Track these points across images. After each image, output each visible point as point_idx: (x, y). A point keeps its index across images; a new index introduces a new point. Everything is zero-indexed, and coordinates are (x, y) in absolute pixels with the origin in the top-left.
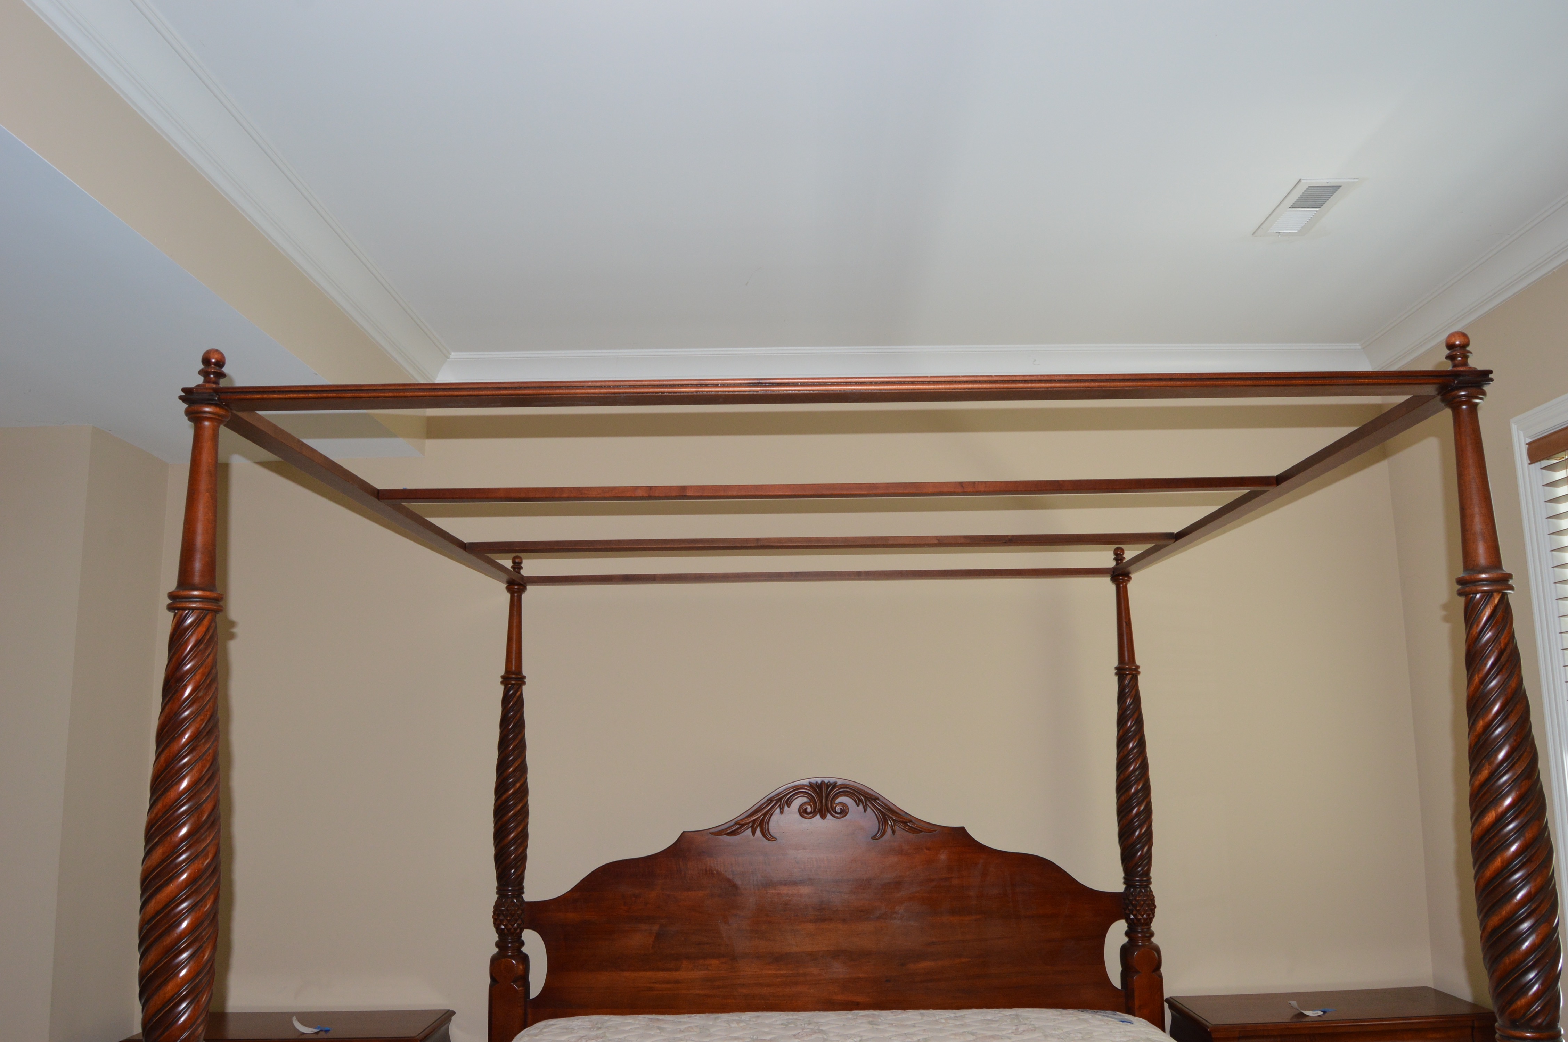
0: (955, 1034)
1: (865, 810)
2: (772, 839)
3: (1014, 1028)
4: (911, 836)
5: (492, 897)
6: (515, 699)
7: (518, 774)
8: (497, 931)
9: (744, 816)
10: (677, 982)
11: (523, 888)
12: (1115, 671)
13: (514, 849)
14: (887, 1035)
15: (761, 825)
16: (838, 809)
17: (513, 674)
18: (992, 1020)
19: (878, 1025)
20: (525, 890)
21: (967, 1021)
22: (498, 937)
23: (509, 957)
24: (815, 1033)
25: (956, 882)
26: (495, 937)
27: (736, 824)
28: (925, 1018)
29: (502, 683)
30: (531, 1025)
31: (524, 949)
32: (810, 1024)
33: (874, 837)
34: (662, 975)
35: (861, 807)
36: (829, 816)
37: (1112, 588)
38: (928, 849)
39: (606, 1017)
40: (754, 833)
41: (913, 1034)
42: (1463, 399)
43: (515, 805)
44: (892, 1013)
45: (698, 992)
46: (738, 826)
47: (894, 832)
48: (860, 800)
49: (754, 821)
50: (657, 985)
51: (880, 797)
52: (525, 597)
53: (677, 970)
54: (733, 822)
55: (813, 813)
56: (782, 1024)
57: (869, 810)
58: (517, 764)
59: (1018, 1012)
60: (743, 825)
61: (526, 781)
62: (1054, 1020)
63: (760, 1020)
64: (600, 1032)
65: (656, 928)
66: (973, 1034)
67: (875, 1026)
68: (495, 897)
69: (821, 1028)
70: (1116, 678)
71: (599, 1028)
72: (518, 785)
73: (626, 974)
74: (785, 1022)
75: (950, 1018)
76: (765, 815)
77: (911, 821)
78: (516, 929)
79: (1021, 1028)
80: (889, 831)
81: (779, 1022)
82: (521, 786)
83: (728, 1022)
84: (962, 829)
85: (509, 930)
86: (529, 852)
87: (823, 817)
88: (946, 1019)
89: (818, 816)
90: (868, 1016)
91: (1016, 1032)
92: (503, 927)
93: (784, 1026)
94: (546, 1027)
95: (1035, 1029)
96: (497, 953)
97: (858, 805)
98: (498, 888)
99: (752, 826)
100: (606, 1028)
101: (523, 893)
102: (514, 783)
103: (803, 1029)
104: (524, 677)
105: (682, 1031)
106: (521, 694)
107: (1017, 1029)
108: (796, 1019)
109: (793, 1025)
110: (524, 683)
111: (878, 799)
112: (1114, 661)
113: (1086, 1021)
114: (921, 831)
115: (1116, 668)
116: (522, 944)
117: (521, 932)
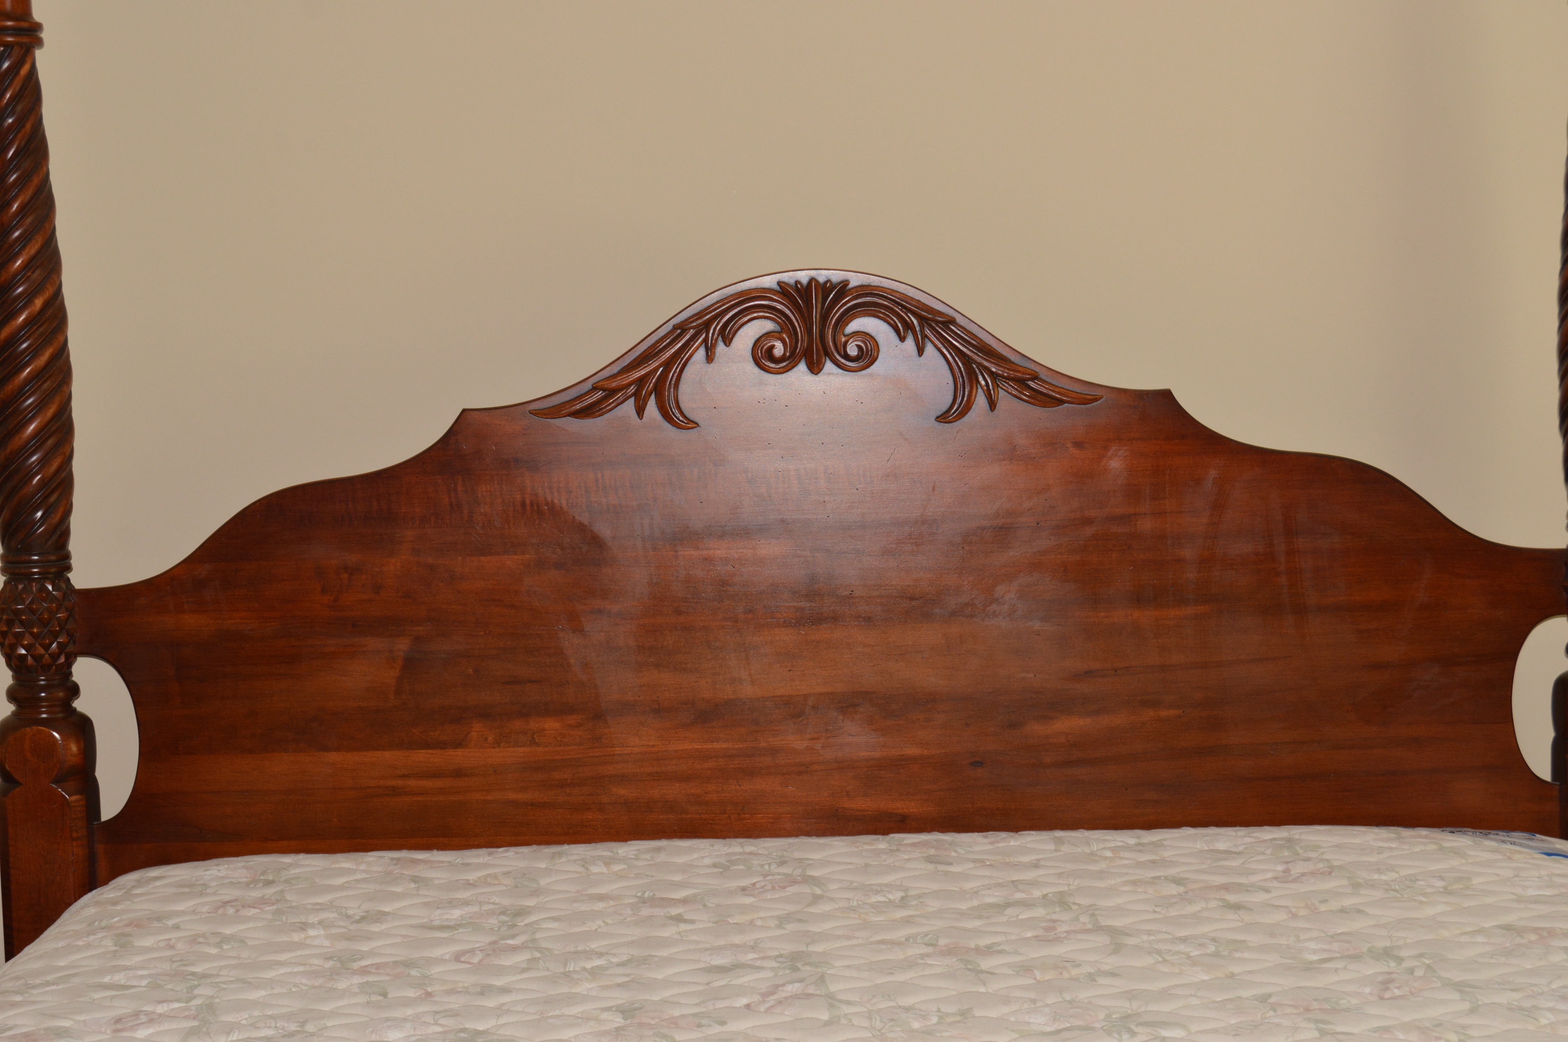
0: (1134, 883)
1: (920, 351)
2: (689, 424)
3: (1280, 868)
4: (1037, 412)
6: (17, 84)
7: (36, 275)
8: (9, 664)
9: (616, 369)
10: (459, 773)
11: (67, 556)
13: (39, 461)
14: (968, 886)
15: (658, 390)
16: (852, 351)
17: (9, 18)
18: (1228, 852)
19: (951, 864)
20: (74, 562)
21: (1166, 854)
22: (14, 677)
23: (44, 722)
24: (794, 882)
25: (1146, 525)
27: (595, 388)
28: (1065, 849)
30: (106, 882)
31: (79, 705)
32: (782, 863)
33: (944, 418)
34: (422, 757)
35: (910, 342)
36: (829, 366)
38: (1078, 445)
39: (288, 859)
40: (640, 411)
41: (1034, 883)
43: (35, 352)
44: (986, 837)
45: (512, 796)
46: (600, 394)
47: (992, 405)
48: (908, 326)
49: (642, 381)
50: (412, 783)
51: (960, 320)
53: (458, 745)
54: (588, 386)
55: (788, 362)
56: (715, 866)
57: (929, 349)
58: (32, 249)
59: (1292, 832)
60: (612, 392)
61: (58, 293)
62: (1380, 850)
63: (662, 857)
64: (270, 891)
65: (403, 645)
66: (1177, 881)
67: (941, 867)
69: (810, 873)
71: (269, 883)
72: (38, 303)
73: (333, 757)
74: (723, 860)
75: (1128, 848)
76: (668, 365)
77: (1035, 377)
78: (55, 657)
79: (1298, 869)
80: (981, 400)
81: (707, 861)
82: (46, 305)
83: (585, 863)
84: (1166, 396)
85: (37, 658)
86: (79, 467)
87: (815, 368)
88: (1113, 850)
89: (802, 367)
90: (925, 844)
91: (1285, 878)
92: (23, 652)
93: (721, 870)
94: (139, 883)
95: (1330, 871)
96: (14, 714)
97: (902, 339)
99: (636, 394)
100: (287, 881)
101: (69, 568)
102: (29, 297)
103: (765, 876)
104: (38, 27)
105: (469, 885)
106: (33, 70)
107: (1287, 871)
108: (751, 853)
109: (741, 867)
110: (39, 42)
111: (953, 321)
113: (1457, 852)
114: (1061, 402)
116: (74, 691)
117: (69, 664)
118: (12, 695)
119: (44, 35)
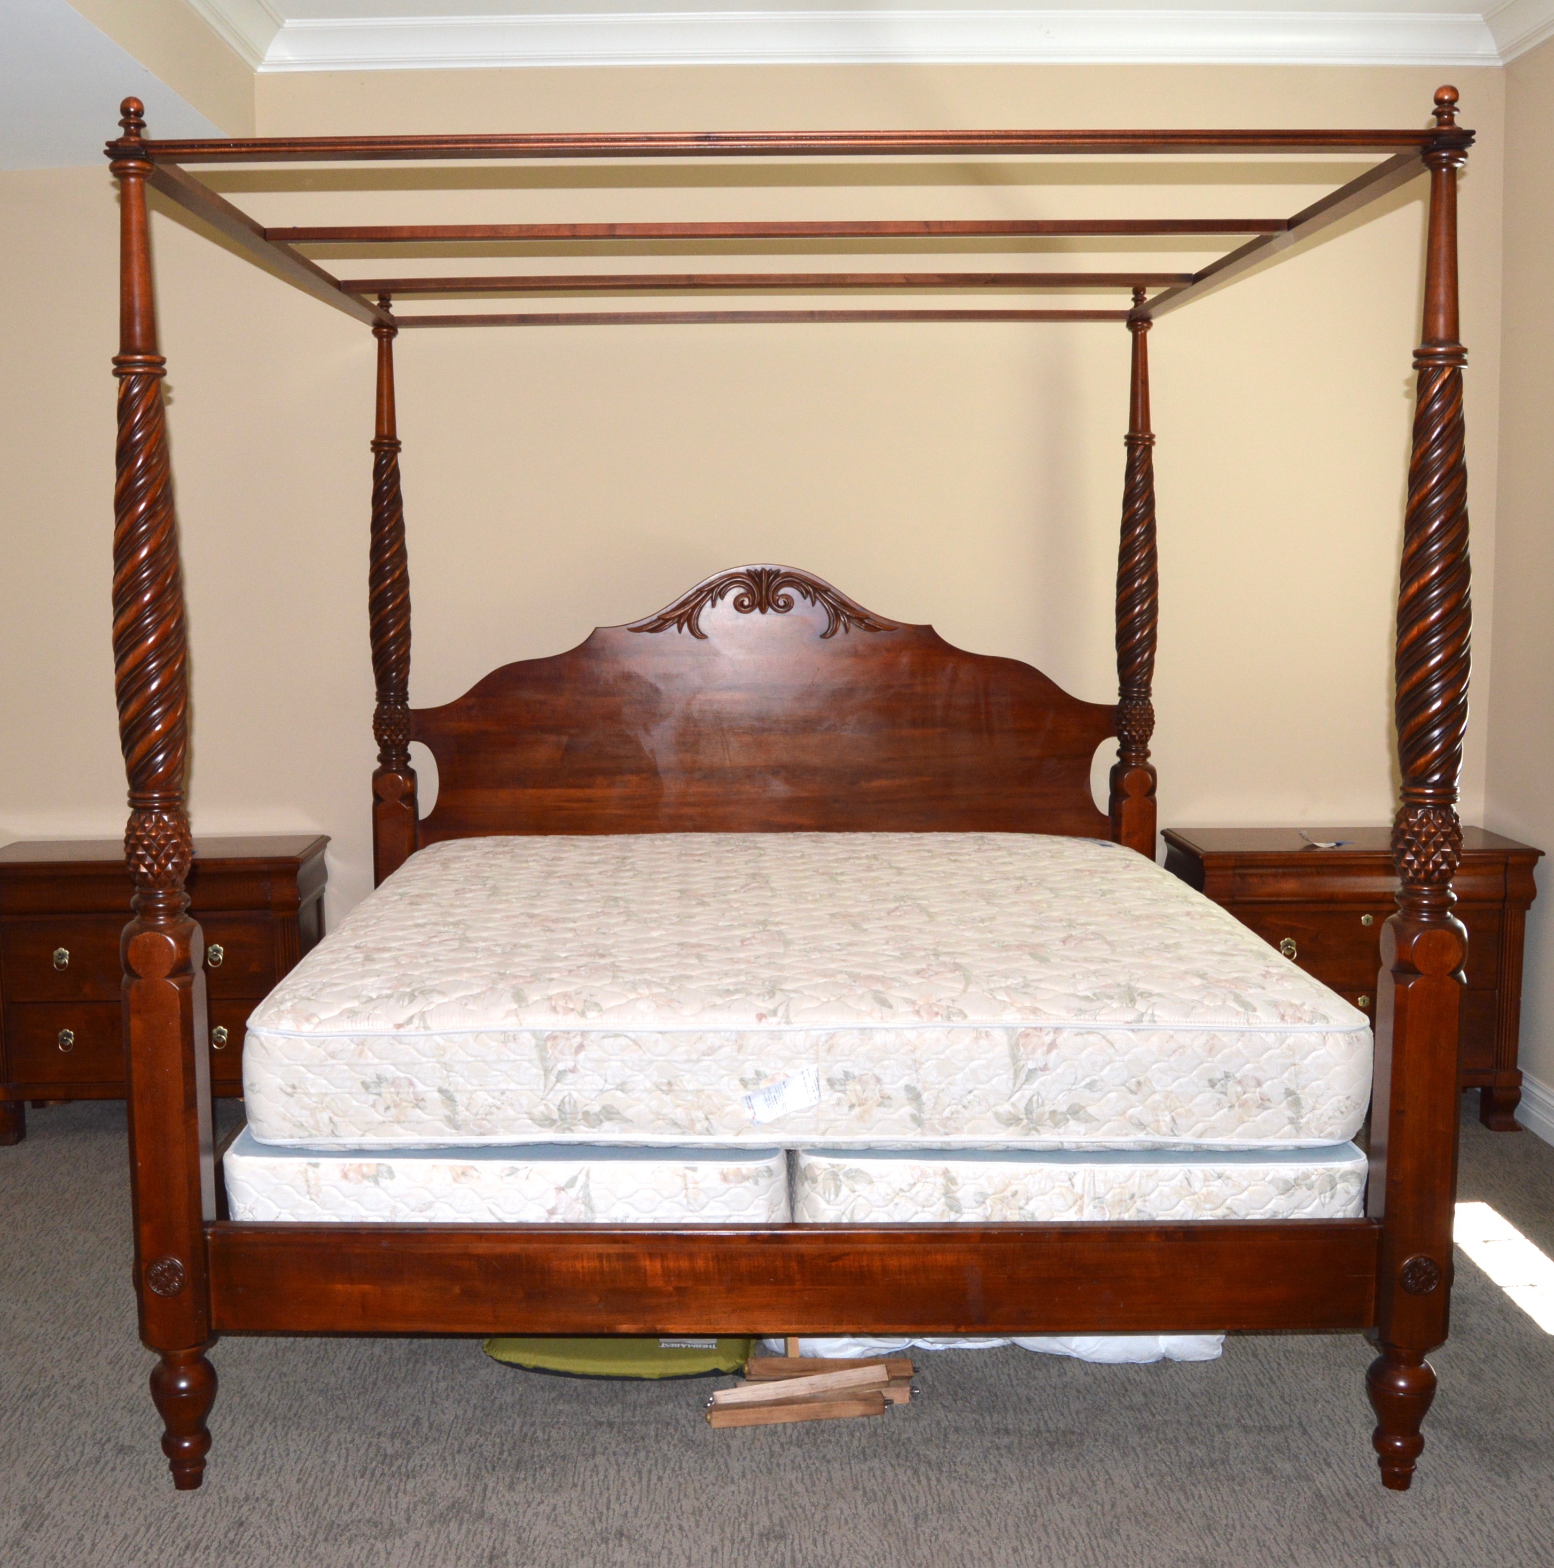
0: (909, 851)
1: (813, 604)
2: (701, 636)
3: (977, 847)
4: (868, 636)
5: (372, 705)
6: (389, 471)
7: (396, 560)
8: (379, 744)
9: (669, 609)
10: (590, 800)
11: (407, 693)
12: (1124, 441)
13: (395, 649)
14: (831, 851)
15: (689, 620)
16: (781, 603)
17: (386, 438)
18: (953, 841)
20: (409, 696)
21: (924, 842)
22: (381, 750)
23: (395, 772)
24: (750, 848)
25: (919, 689)
26: (377, 750)
27: (659, 618)
28: (876, 839)
29: (373, 450)
30: (424, 846)
31: (411, 764)
33: (823, 636)
34: (574, 793)
35: (808, 600)
36: (770, 610)
37: (1129, 335)
38: (888, 650)
39: (511, 837)
40: (680, 630)
41: (862, 851)
42: (1444, 161)
43: (395, 597)
45: (615, 812)
46: (661, 621)
47: (847, 630)
48: (808, 592)
49: (680, 616)
50: (568, 805)
51: (832, 590)
52: (396, 342)
53: (589, 787)
54: (655, 617)
55: (750, 608)
57: (818, 603)
58: (395, 548)
60: (667, 620)
61: (406, 570)
62: (1024, 841)
63: (688, 839)
64: (506, 849)
65: (565, 739)
66: (929, 851)
68: (374, 704)
70: (1126, 449)
71: (506, 846)
72: (397, 573)
73: (530, 791)
75: (906, 839)
76: (693, 608)
77: (868, 618)
78: (401, 741)
79: (985, 847)
80: (841, 628)
82: (401, 575)
83: (652, 840)
84: (929, 628)
85: (393, 741)
86: (413, 652)
87: (763, 611)
88: (900, 839)
89: (757, 610)
90: (810, 836)
91: (979, 850)
92: (386, 737)
94: (442, 846)
95: (1000, 849)
96: (381, 768)
97: (805, 598)
98: (378, 694)
99: (678, 622)
100: (515, 845)
101: (407, 699)
102: (392, 572)
104: (399, 443)
105: (599, 848)
106: (397, 464)
110: (400, 450)
111: (829, 590)
112: (1124, 428)
113: (1059, 843)
114: (879, 630)
115: (1126, 437)
116: (408, 757)
117: (407, 744)
118: (380, 758)
119: (402, 446)
